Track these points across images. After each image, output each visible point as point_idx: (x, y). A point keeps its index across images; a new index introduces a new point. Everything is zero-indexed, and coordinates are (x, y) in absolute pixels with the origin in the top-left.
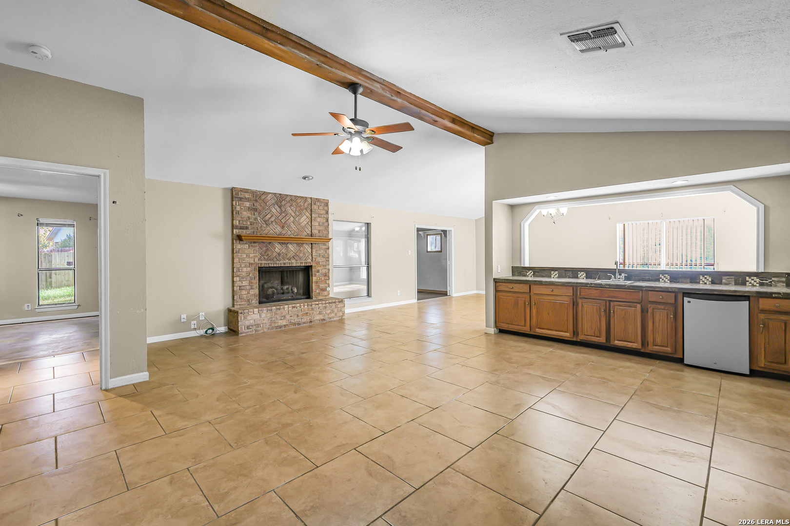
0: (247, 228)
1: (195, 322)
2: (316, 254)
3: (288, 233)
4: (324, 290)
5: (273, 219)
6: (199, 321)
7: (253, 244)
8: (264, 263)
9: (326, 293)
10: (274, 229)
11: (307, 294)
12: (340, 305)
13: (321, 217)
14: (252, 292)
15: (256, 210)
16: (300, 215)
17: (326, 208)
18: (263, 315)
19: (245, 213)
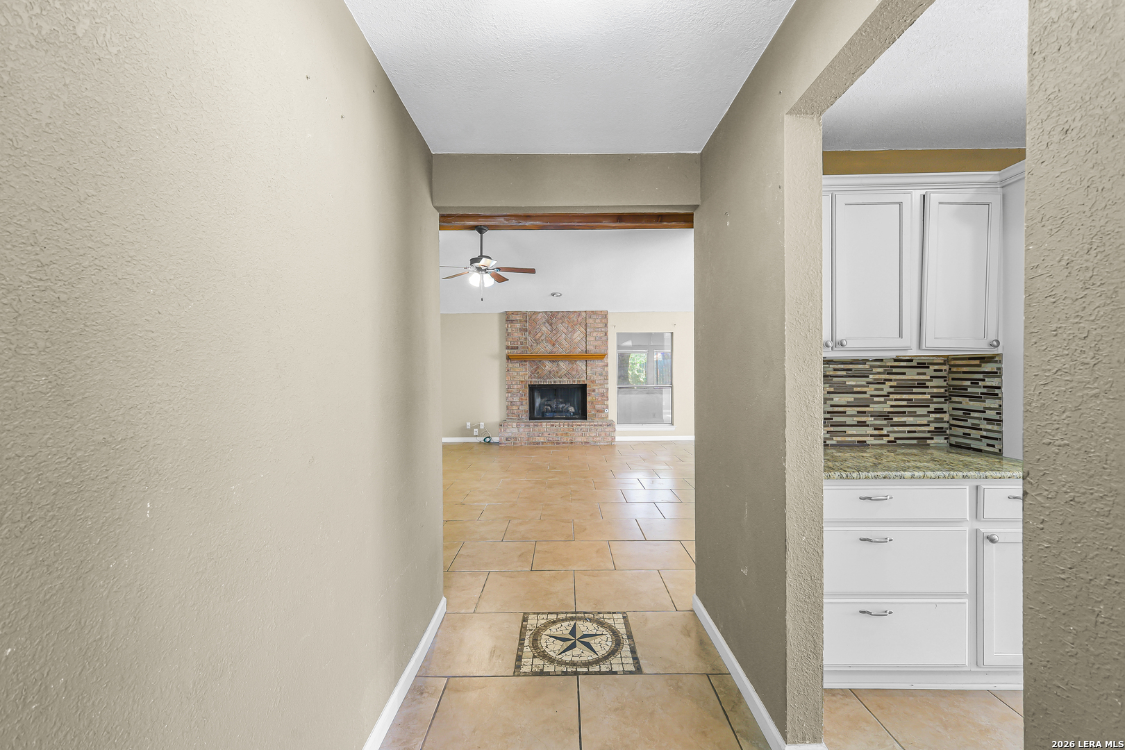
0: (517, 348)
1: (477, 430)
2: (591, 372)
3: (559, 350)
4: (602, 411)
5: (543, 338)
6: (480, 430)
7: (523, 363)
8: (535, 381)
9: (603, 415)
10: (544, 348)
11: (582, 414)
12: (608, 429)
13: (598, 331)
14: (522, 408)
15: (526, 330)
16: (574, 331)
17: (604, 321)
18: (521, 430)
19: (516, 334)
